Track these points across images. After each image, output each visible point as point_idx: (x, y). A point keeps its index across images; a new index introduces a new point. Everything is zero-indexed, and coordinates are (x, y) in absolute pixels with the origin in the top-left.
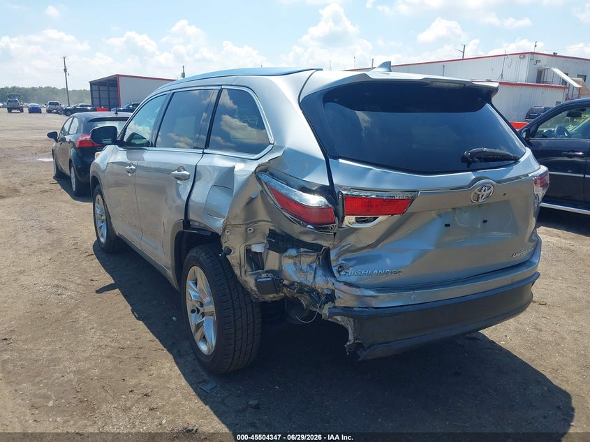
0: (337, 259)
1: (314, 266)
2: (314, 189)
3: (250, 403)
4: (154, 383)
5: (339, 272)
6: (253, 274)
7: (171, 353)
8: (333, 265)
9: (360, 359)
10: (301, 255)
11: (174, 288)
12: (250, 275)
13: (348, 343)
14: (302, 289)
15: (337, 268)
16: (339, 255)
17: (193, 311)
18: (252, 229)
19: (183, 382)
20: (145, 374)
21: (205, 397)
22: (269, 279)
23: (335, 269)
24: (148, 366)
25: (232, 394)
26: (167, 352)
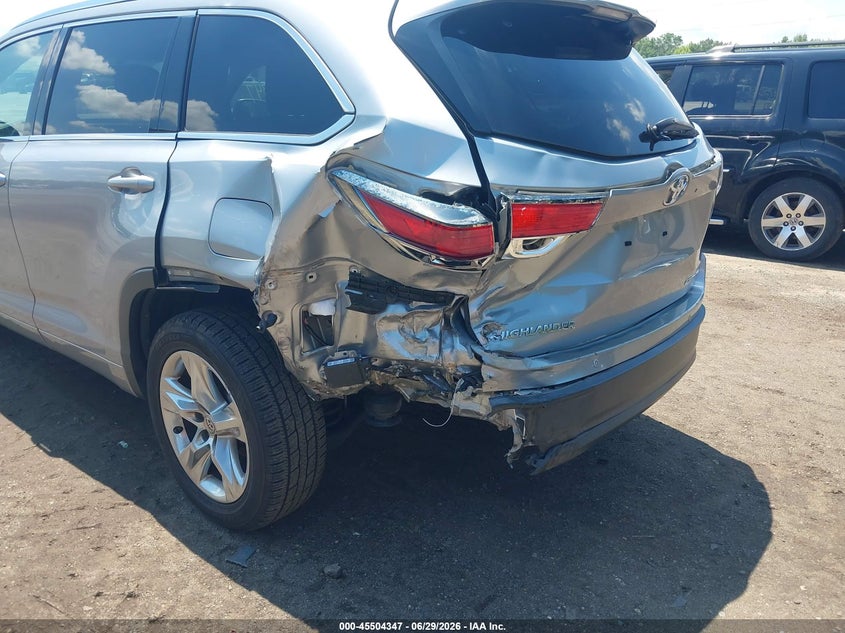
0: (480, 316)
1: (437, 329)
2: (451, 193)
3: (328, 570)
4: (135, 569)
5: (485, 335)
6: (316, 354)
7: (144, 507)
8: (473, 326)
9: (535, 473)
10: (413, 314)
11: (131, 395)
12: (310, 357)
13: (513, 450)
14: (407, 369)
15: (481, 329)
16: (482, 307)
17: (177, 430)
18: (314, 275)
19: (191, 557)
20: (111, 556)
21: (241, 576)
22: (349, 360)
23: (478, 332)
24: (112, 540)
25: (287, 562)
26: (137, 508)
